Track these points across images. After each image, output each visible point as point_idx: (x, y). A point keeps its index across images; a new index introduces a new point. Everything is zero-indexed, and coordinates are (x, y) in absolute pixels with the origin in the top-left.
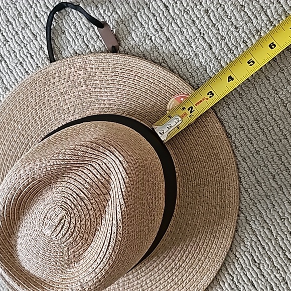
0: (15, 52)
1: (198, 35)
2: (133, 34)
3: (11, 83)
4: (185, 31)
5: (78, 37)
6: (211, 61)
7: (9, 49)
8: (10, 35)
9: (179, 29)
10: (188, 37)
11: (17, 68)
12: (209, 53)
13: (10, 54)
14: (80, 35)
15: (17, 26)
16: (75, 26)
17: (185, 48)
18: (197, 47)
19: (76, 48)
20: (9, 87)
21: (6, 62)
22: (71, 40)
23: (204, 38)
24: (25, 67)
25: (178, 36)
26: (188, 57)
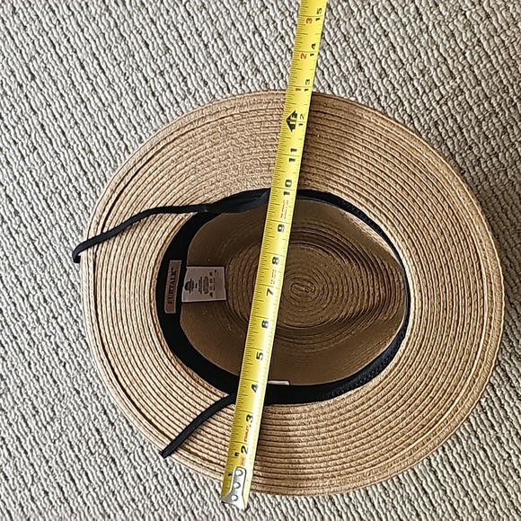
0: (274, 22)
2: (441, 6)
4: (511, 6)
5: (366, 7)
7: (268, 18)
9: (503, 4)
10: (514, 14)
11: (275, 45)
13: (268, 25)
14: (369, 4)
17: (509, 28)
19: (361, 21)
20: (261, 69)
21: (260, 35)
22: (355, 10)
24: (287, 42)
25: (501, 13)
26: (513, 40)
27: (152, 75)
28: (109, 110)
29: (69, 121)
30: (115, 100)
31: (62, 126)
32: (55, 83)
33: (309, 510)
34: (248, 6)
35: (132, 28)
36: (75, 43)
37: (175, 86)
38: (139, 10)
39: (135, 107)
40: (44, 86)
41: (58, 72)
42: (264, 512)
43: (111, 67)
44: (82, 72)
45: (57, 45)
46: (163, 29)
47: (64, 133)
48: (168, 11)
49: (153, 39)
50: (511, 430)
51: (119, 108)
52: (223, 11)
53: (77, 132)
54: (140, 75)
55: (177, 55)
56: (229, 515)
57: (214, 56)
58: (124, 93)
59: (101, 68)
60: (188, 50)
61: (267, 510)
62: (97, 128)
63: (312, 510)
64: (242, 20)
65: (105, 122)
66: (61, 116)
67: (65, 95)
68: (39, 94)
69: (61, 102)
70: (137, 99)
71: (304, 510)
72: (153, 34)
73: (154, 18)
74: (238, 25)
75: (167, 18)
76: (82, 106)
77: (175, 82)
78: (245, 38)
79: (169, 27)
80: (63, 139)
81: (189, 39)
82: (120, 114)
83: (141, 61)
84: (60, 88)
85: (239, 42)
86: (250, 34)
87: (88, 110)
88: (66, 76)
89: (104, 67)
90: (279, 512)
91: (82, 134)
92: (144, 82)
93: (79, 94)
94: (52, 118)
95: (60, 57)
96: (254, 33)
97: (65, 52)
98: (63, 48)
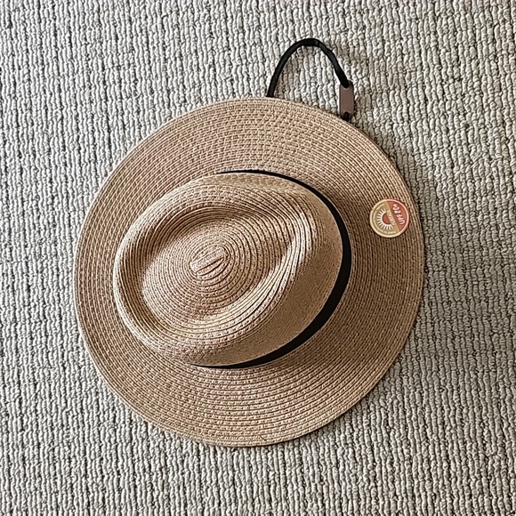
1: (445, 146)
3: (209, 96)
6: (446, 180)
8: (236, 45)
12: (448, 171)
15: (249, 38)
16: (315, 70)
18: (438, 158)
23: (450, 152)
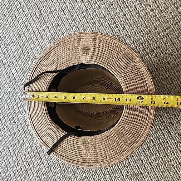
0: (90, 14)
2: (143, 4)
4: (166, 2)
5: (118, 7)
9: (163, 2)
10: (167, 5)
11: (90, 21)
13: (88, 15)
14: (119, 6)
17: (166, 10)
19: (117, 12)
20: (86, 29)
21: (86, 18)
22: (115, 8)
24: (94, 20)
25: (163, 5)
26: (167, 14)
27: (54, 33)
28: (41, 45)
29: (30, 49)
30: (43, 42)
31: (28, 51)
32: (26, 38)
33: (102, 178)
34: (82, 10)
35: (48, 19)
36: (32, 25)
37: (60, 36)
38: (50, 14)
39: (49, 44)
40: (23, 39)
41: (27, 34)
42: (87, 178)
43: (42, 32)
44: (34, 34)
45: (27, 26)
46: (57, 19)
47: (28, 53)
48: (58, 13)
49: (54, 22)
50: (171, 151)
51: (44, 44)
52: (75, 12)
53: (32, 52)
54: (50, 34)
55: (61, 27)
56: (76, 178)
57: (72, 26)
58: (46, 39)
59: (39, 32)
60: (64, 25)
61: (88, 177)
62: (38, 51)
63: (103, 178)
64: (80, 14)
65: (40, 49)
66: (28, 48)
67: (29, 41)
68: (22, 42)
69: (28, 43)
70: (49, 41)
71: (100, 178)
72: (54, 21)
73: (55, 16)
74: (79, 16)
75: (58, 15)
76: (34, 44)
77: (60, 35)
78: (81, 20)
79: (59, 18)
80: (28, 55)
81: (65, 21)
82: (44, 46)
83: (51, 29)
84: (28, 39)
85: (79, 21)
86: (83, 19)
87: (35, 46)
88: (29, 35)
89: (40, 32)
90: (92, 178)
91: (34, 53)
92: (51, 36)
93: (33, 41)
94: (25, 49)
95: (28, 30)
96: (84, 18)
97: (29, 28)
98: (28, 27)
